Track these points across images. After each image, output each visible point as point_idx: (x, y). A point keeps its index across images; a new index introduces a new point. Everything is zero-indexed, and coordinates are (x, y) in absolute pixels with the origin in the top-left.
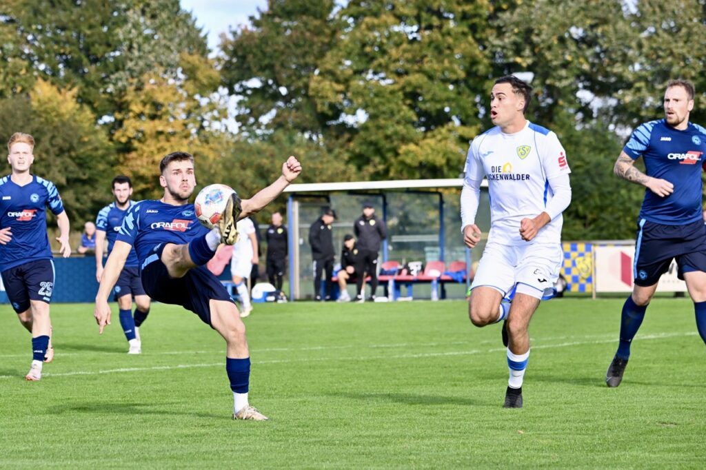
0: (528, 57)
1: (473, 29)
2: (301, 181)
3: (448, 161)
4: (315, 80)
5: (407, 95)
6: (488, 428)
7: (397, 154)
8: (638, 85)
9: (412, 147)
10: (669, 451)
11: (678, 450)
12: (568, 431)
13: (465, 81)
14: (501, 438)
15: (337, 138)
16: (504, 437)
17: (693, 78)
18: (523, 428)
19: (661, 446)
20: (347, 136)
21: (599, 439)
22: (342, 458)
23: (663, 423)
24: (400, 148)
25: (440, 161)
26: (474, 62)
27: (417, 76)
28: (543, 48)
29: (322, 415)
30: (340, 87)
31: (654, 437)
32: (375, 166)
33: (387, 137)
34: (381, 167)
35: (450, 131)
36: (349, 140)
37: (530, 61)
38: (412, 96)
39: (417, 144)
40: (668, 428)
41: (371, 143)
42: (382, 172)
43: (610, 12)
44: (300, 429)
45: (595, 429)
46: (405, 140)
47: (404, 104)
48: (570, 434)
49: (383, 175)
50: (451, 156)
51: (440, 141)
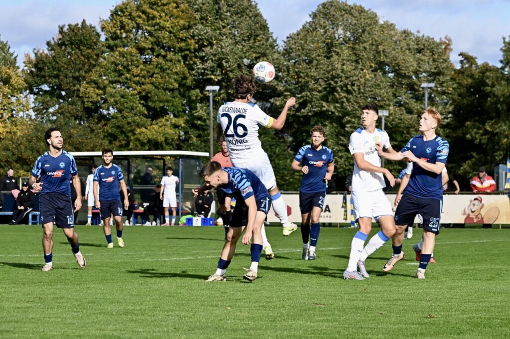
0: (219, 75)
1: (185, 58)
2: (74, 150)
3: (166, 139)
4: (83, 87)
5: (142, 98)
6: (208, 306)
7: (134, 134)
8: (286, 93)
9: (143, 130)
10: (322, 321)
11: (328, 321)
12: (258, 308)
13: (178, 89)
14: (217, 312)
15: (97, 123)
16: (218, 312)
17: (320, 92)
18: (230, 306)
19: (317, 318)
20: (103, 122)
21: (278, 313)
22: (119, 323)
23: (316, 304)
24: (136, 131)
25: (161, 139)
26: (185, 78)
27: (149, 85)
28: (228, 71)
29: (102, 296)
30: (101, 92)
31: (311, 312)
32: (120, 141)
33: (129, 123)
34: (123, 142)
35: (167, 120)
36: (106, 125)
37: (219, 78)
38: (145, 98)
39: (146, 128)
40: (319, 307)
41: (118, 127)
42: (124, 145)
43: (268, 49)
44: (90, 304)
45: (275, 307)
46: (139, 126)
47: (140, 103)
48: (259, 310)
49: (126, 147)
50: (167, 136)
51: (161, 127)
